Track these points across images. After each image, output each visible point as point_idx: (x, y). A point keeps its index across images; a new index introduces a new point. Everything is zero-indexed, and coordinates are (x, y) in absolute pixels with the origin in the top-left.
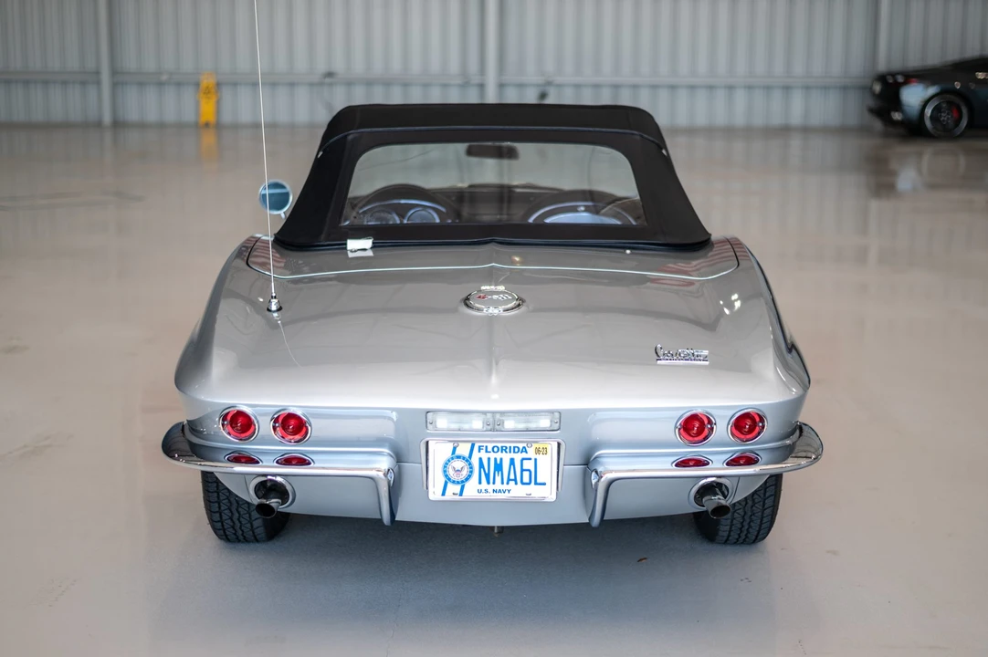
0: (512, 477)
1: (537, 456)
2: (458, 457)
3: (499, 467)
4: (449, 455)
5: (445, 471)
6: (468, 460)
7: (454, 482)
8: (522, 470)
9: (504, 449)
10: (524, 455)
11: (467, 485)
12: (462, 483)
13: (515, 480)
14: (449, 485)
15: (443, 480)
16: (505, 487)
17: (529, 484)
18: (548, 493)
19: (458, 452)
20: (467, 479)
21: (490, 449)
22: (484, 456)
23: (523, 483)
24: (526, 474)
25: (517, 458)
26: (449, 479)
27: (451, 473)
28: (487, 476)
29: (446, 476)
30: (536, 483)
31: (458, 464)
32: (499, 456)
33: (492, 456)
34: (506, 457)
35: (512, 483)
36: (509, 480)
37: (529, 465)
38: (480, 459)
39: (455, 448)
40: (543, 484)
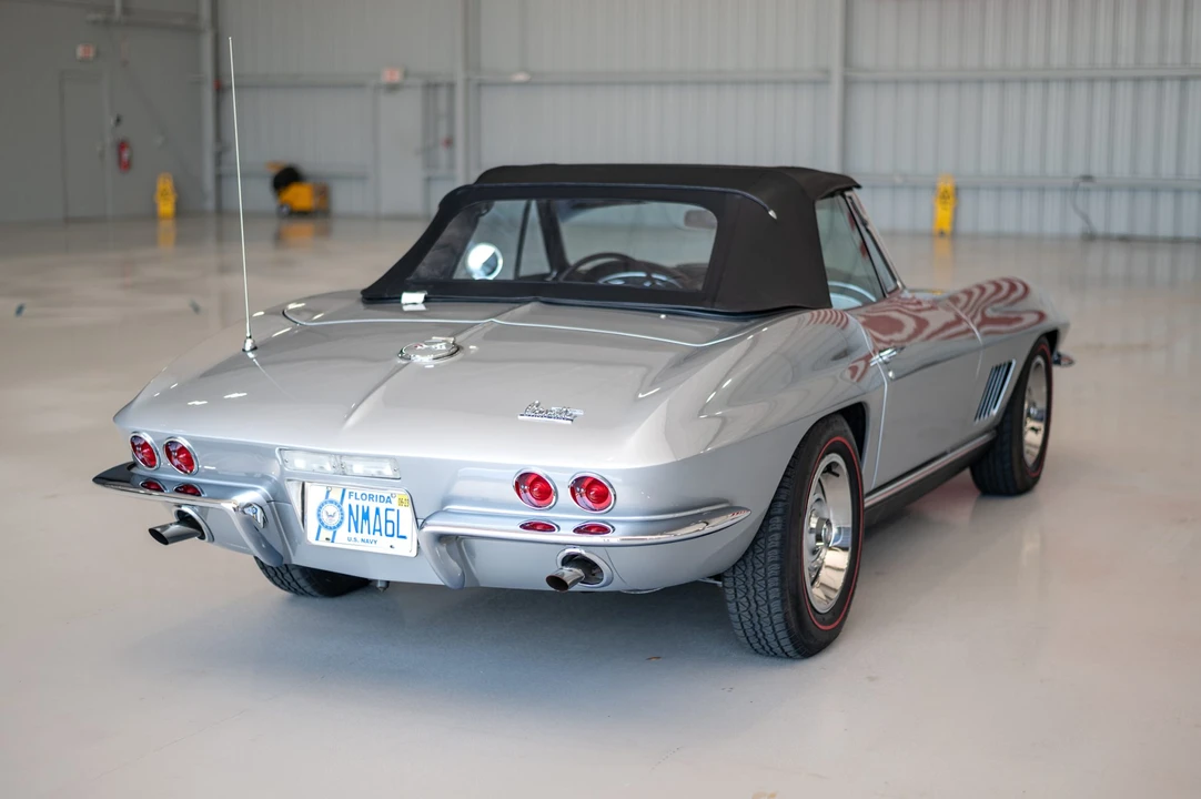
0: (378, 527)
1: (400, 508)
2: (331, 502)
3: (366, 516)
4: (323, 499)
5: (319, 515)
6: (339, 505)
7: (326, 527)
8: (387, 521)
9: (371, 497)
10: (389, 506)
11: (339, 531)
12: (334, 529)
13: (380, 530)
14: (323, 530)
15: (317, 524)
16: (371, 537)
17: (392, 536)
18: (406, 548)
19: (331, 496)
20: (338, 526)
21: (359, 496)
22: (354, 504)
23: (387, 535)
24: (390, 525)
25: (382, 507)
26: (323, 524)
27: (325, 517)
28: (356, 524)
29: (320, 520)
30: (399, 537)
31: (331, 509)
32: (366, 503)
33: (361, 503)
34: (373, 506)
35: (377, 533)
36: (375, 530)
37: (392, 516)
38: (350, 506)
39: (328, 492)
40: (404, 537)
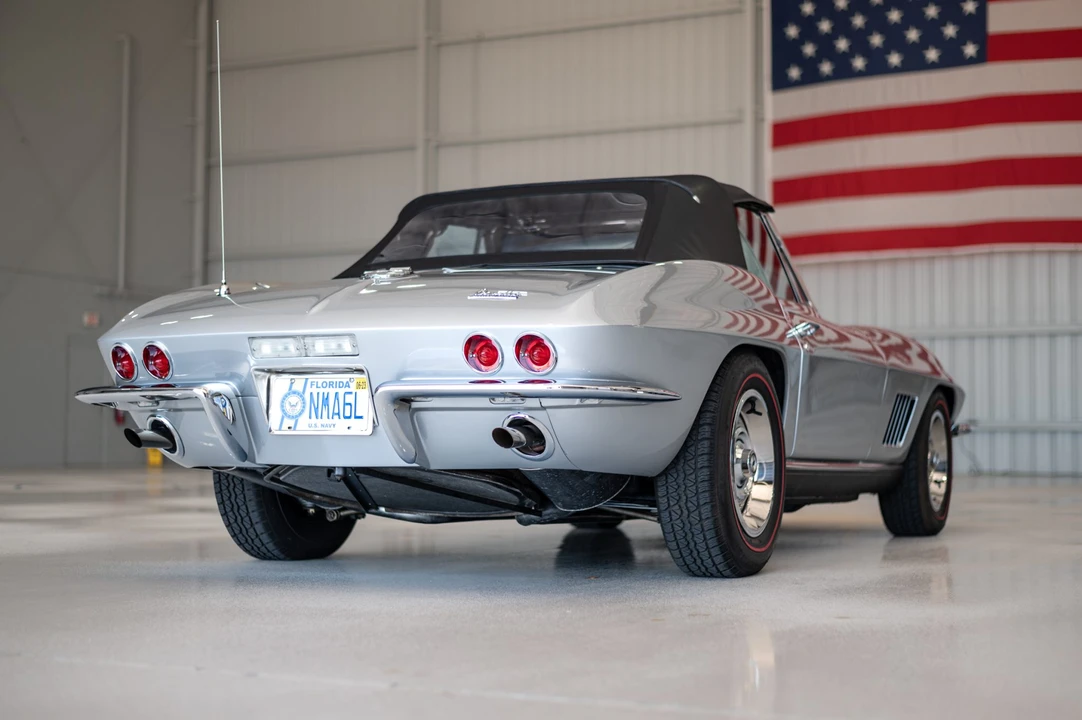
0: (336, 411)
1: (358, 391)
2: (294, 393)
3: (326, 401)
4: (286, 391)
5: (282, 406)
6: (301, 395)
7: (289, 417)
8: (345, 404)
9: (331, 384)
10: (347, 390)
11: (300, 419)
12: (296, 418)
13: (338, 414)
14: (286, 420)
15: (280, 414)
16: (331, 421)
17: (349, 417)
18: (363, 427)
19: (294, 388)
20: (300, 414)
21: (320, 385)
22: (315, 391)
23: (345, 417)
24: (348, 408)
25: (341, 392)
26: (286, 414)
27: (287, 407)
28: (316, 409)
29: (283, 411)
30: (356, 417)
31: (294, 399)
32: (326, 390)
33: (321, 390)
34: (332, 392)
35: (336, 417)
36: (334, 414)
37: (350, 399)
38: (311, 393)
39: (292, 383)
40: (361, 417)
